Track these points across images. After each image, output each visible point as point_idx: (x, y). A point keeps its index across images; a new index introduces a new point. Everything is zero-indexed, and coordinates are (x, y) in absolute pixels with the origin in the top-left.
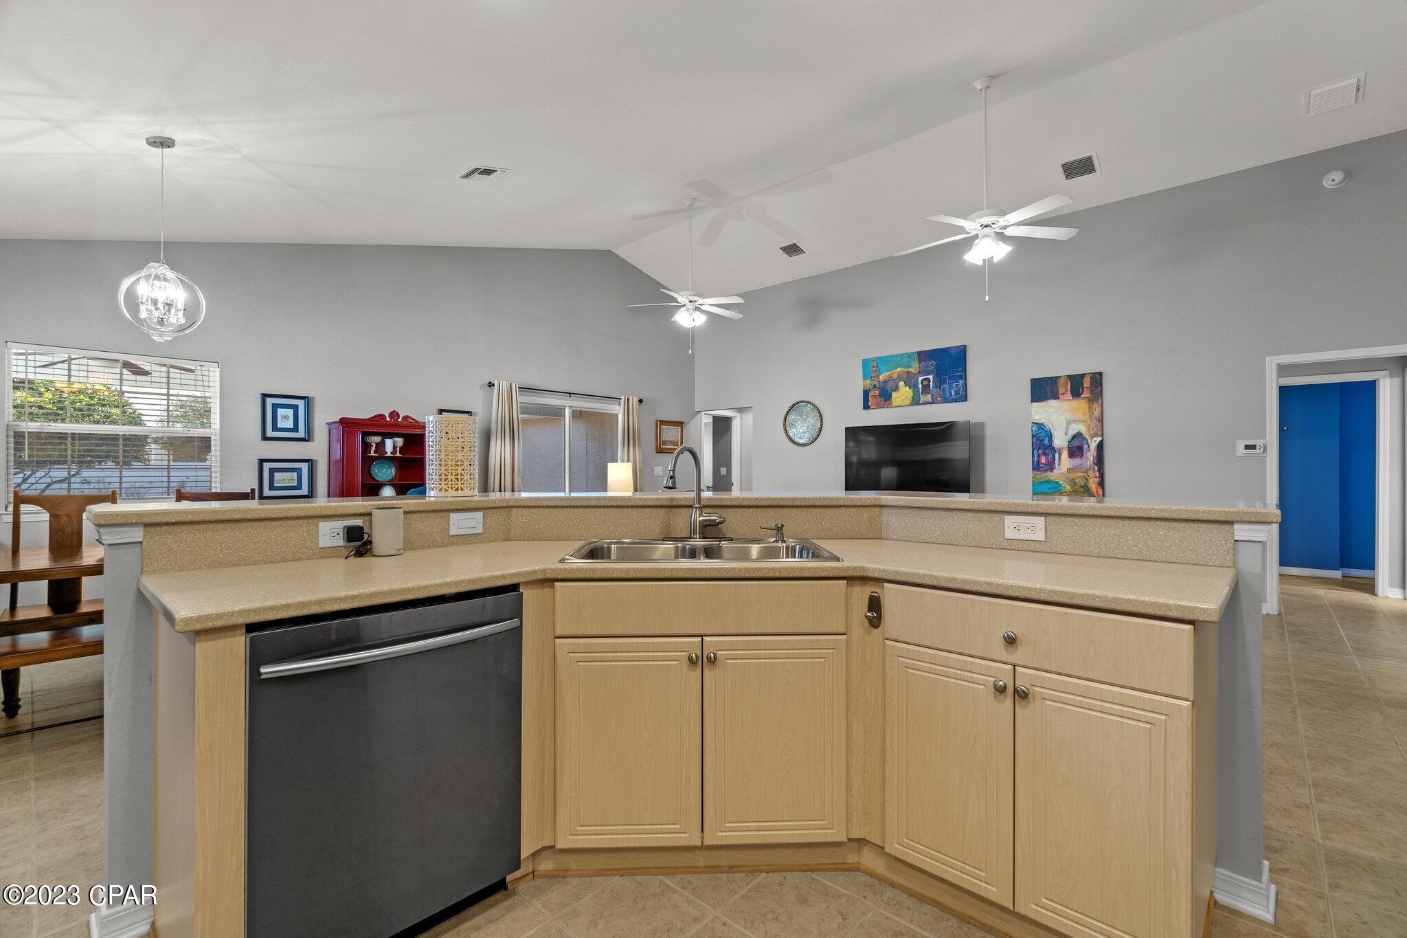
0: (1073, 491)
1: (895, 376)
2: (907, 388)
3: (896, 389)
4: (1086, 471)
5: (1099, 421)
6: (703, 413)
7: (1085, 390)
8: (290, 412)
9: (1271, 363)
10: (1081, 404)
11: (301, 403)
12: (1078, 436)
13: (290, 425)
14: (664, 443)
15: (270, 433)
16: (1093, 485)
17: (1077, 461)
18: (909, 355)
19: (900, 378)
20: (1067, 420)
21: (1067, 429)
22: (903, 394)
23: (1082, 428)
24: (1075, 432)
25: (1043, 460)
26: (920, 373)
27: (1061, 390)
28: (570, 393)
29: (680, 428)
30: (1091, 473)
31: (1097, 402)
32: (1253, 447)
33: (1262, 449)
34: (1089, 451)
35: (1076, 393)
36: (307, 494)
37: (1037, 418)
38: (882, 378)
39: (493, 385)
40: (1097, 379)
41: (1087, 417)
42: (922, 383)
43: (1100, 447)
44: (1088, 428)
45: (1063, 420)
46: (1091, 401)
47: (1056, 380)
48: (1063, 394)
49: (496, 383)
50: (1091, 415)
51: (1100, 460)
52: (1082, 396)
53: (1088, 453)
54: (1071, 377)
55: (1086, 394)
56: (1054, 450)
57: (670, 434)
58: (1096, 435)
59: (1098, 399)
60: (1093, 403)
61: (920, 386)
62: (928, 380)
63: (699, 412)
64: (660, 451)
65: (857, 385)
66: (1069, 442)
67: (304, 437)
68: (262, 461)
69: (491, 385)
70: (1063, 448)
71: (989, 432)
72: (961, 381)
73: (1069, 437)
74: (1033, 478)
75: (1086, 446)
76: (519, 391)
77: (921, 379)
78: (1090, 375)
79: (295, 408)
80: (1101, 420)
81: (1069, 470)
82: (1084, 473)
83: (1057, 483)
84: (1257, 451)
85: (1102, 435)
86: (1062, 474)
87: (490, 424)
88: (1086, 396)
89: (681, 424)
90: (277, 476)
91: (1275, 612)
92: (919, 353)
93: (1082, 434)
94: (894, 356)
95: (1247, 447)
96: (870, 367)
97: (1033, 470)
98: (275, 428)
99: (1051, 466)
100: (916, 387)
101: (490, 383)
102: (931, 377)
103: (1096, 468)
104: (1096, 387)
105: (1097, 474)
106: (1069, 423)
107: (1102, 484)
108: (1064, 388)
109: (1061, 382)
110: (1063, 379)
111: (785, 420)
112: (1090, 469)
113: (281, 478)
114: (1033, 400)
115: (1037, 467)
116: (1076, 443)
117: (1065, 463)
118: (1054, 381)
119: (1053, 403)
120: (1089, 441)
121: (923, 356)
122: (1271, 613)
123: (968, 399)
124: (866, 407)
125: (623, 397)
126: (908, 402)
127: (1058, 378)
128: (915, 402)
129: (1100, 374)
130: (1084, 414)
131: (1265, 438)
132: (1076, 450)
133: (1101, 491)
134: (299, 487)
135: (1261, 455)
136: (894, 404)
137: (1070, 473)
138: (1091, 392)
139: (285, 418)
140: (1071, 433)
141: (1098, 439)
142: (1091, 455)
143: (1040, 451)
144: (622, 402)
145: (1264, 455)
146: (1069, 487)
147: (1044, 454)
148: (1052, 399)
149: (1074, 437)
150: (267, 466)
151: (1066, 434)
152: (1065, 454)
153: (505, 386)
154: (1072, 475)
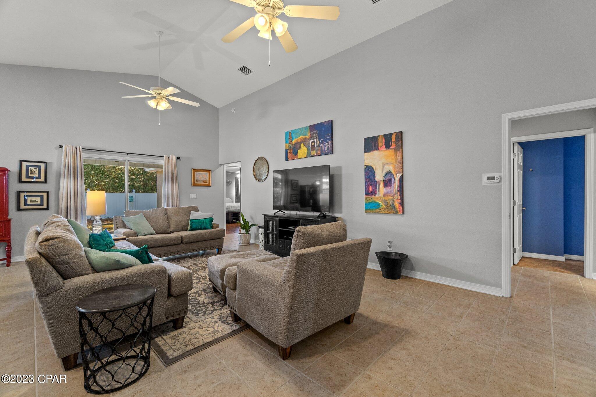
0: (386, 208)
1: (299, 141)
2: (305, 147)
3: (300, 148)
4: (393, 196)
5: (400, 163)
6: (225, 165)
7: (392, 143)
9: (506, 118)
10: (390, 152)
12: (389, 173)
14: (197, 181)
16: (397, 205)
17: (389, 189)
18: (305, 128)
19: (302, 142)
20: (383, 163)
21: (383, 168)
22: (303, 151)
23: (390, 168)
24: (387, 170)
25: (370, 189)
26: (310, 138)
27: (380, 145)
28: (127, 153)
29: (208, 173)
30: (396, 196)
31: (399, 151)
32: (493, 178)
33: (499, 179)
34: (395, 183)
35: (388, 146)
37: (368, 163)
38: (294, 142)
39: (63, 147)
40: (400, 135)
41: (393, 161)
42: (311, 144)
43: (401, 179)
44: (394, 167)
45: (380, 163)
46: (396, 150)
47: (377, 138)
48: (381, 147)
49: (64, 146)
50: (396, 161)
51: (401, 189)
52: (391, 147)
53: (395, 184)
54: (385, 136)
55: (393, 146)
56: (376, 181)
57: (201, 176)
58: (398, 172)
59: (400, 149)
60: (397, 152)
61: (311, 146)
62: (314, 142)
63: (222, 165)
64: (194, 185)
65: (283, 146)
66: (384, 177)
69: (61, 147)
70: (380, 181)
71: (344, 172)
72: (329, 142)
73: (384, 174)
74: (365, 200)
75: (393, 180)
76: (83, 151)
77: (311, 141)
78: (395, 134)
80: (402, 163)
81: (384, 195)
82: (392, 196)
83: (377, 203)
84: (495, 181)
85: (402, 172)
86: (380, 197)
87: (61, 169)
88: (393, 147)
89: (209, 171)
91: (508, 296)
92: (310, 126)
93: (391, 172)
94: (299, 129)
95: (489, 178)
96: (289, 136)
97: (365, 195)
99: (374, 193)
100: (309, 147)
101: (60, 145)
102: (315, 140)
103: (399, 193)
104: (399, 141)
105: (399, 198)
106: (384, 165)
107: (402, 204)
108: (381, 143)
109: (380, 139)
110: (381, 137)
111: (254, 168)
112: (395, 194)
114: (366, 151)
115: (367, 193)
116: (388, 177)
117: (382, 190)
118: (375, 139)
119: (376, 153)
120: (395, 176)
121: (312, 128)
122: (505, 296)
123: (334, 153)
124: (287, 159)
125: (165, 156)
126: (305, 155)
127: (378, 136)
128: (309, 156)
129: (401, 133)
130: (392, 159)
131: (501, 172)
132: (388, 183)
133: (401, 208)
135: (498, 184)
136: (299, 157)
137: (385, 197)
138: (396, 145)
140: (385, 171)
141: (400, 175)
142: (396, 185)
143: (369, 183)
144: (165, 158)
145: (500, 184)
146: (384, 206)
147: (371, 185)
148: (375, 150)
149: (387, 174)
151: (382, 172)
152: (382, 184)
153: (71, 148)
154: (386, 198)
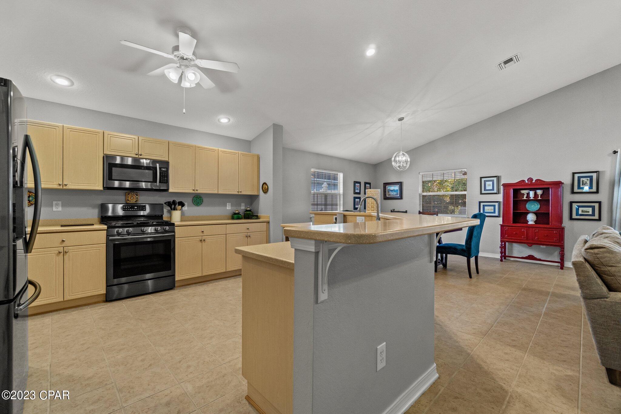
8: (491, 183)
11: (495, 179)
13: (491, 188)
15: (483, 192)
36: (497, 215)
39: (617, 152)
67: (496, 192)
68: (480, 202)
79: (493, 181)
90: (486, 208)
98: (485, 190)
101: (615, 151)
113: (488, 209)
134: (494, 212)
139: (489, 185)
150: (482, 204)
